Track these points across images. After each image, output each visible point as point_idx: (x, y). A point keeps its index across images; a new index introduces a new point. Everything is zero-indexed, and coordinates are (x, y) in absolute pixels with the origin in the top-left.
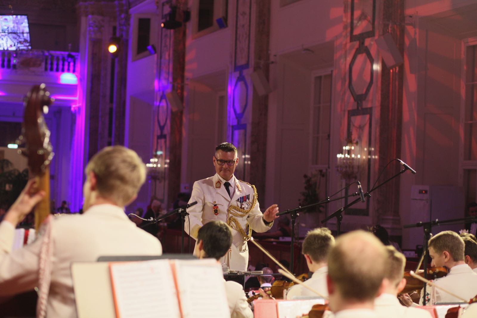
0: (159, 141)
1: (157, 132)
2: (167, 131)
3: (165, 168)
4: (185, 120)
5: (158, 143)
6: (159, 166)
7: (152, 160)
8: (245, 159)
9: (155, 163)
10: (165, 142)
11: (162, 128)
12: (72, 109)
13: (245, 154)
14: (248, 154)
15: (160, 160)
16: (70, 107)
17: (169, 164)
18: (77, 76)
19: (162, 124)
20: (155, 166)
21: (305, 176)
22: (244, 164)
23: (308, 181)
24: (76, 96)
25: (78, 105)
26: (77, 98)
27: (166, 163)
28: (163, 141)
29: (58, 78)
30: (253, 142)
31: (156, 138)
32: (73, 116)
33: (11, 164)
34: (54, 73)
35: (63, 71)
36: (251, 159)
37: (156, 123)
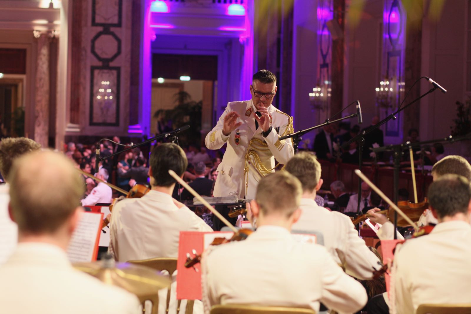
0: (322, 70)
1: (320, 61)
2: (329, 59)
3: (328, 97)
4: (346, 48)
5: (321, 72)
6: (322, 95)
7: (315, 89)
8: (400, 87)
9: (318, 92)
10: (328, 71)
11: (324, 57)
12: (241, 40)
13: (399, 81)
14: (403, 82)
15: (323, 89)
16: (238, 38)
17: (332, 93)
18: (245, 7)
19: (324, 53)
20: (317, 95)
21: (458, 103)
22: (399, 92)
23: (461, 108)
24: (244, 28)
25: (246, 36)
26: (244, 30)
27: (328, 92)
28: (325, 70)
29: (226, 10)
30: (407, 69)
31: (319, 67)
32: (242, 47)
33: (190, 96)
34: (222, 5)
35: (231, 2)
36: (405, 87)
37: (319, 52)
